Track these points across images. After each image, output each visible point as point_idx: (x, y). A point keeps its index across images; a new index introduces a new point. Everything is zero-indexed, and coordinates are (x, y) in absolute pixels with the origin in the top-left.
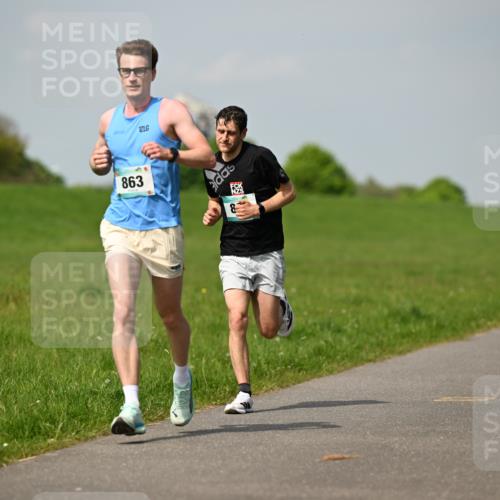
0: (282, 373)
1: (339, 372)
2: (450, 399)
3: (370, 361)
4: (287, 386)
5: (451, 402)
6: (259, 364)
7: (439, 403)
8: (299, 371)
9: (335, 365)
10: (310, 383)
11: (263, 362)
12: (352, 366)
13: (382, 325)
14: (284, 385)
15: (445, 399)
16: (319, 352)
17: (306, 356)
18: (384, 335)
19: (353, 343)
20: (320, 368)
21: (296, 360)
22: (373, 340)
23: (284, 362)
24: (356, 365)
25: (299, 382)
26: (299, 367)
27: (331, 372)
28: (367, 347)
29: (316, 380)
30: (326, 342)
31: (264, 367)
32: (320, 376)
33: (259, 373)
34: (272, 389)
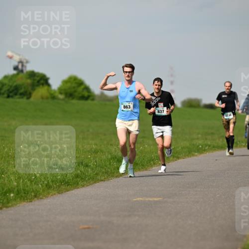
0: (59, 186)
1: (87, 186)
2: (141, 199)
3: (102, 181)
4: (62, 193)
5: (141, 201)
6: (48, 182)
7: (135, 201)
8: (68, 185)
9: (85, 183)
10: (73, 191)
11: (50, 181)
12: (93, 183)
13: (108, 163)
14: (60, 192)
15: (138, 199)
16: (77, 176)
17: (71, 178)
18: (108, 168)
19: (94, 172)
20: (78, 184)
21: (66, 180)
22: (103, 170)
23: (60, 181)
24: (95, 182)
25: (68, 191)
26: (68, 184)
27: (83, 186)
28: (101, 174)
29: (76, 190)
30: (81, 171)
31: (51, 183)
32: (78, 188)
33: (48, 187)
34: (55, 194)
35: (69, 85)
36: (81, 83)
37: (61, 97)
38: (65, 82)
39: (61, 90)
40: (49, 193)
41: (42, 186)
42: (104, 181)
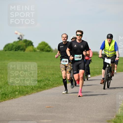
0: (37, 89)
1: (49, 89)
3: (56, 87)
4: (38, 92)
6: (32, 87)
8: (41, 89)
10: (43, 91)
11: (33, 87)
13: (58, 79)
16: (45, 85)
17: (42, 86)
18: (59, 81)
19: (52, 83)
20: (45, 88)
21: (40, 86)
22: (56, 82)
23: (38, 87)
24: (53, 87)
25: (41, 91)
26: (41, 88)
27: (48, 89)
28: (55, 84)
29: (44, 91)
30: (47, 83)
31: (34, 88)
32: (45, 90)
33: (33, 89)
34: (35, 93)
35: (42, 45)
36: (46, 45)
37: (38, 50)
38: (40, 44)
39: (38, 48)
40: (33, 92)
41: (30, 89)
42: (57, 87)
